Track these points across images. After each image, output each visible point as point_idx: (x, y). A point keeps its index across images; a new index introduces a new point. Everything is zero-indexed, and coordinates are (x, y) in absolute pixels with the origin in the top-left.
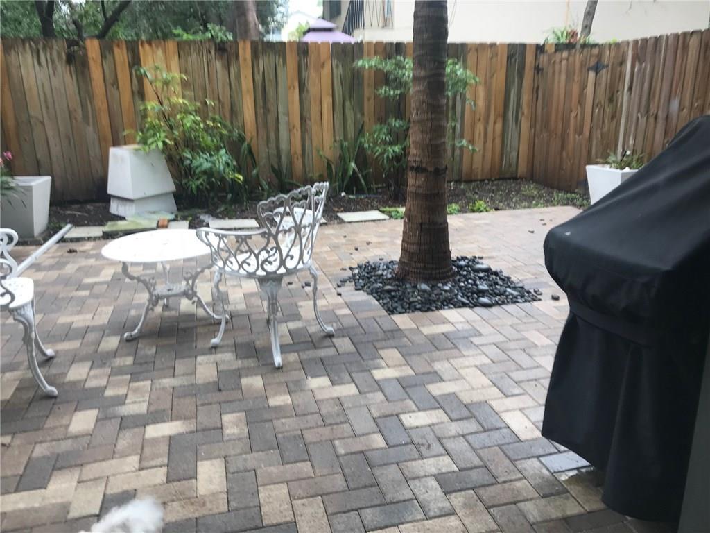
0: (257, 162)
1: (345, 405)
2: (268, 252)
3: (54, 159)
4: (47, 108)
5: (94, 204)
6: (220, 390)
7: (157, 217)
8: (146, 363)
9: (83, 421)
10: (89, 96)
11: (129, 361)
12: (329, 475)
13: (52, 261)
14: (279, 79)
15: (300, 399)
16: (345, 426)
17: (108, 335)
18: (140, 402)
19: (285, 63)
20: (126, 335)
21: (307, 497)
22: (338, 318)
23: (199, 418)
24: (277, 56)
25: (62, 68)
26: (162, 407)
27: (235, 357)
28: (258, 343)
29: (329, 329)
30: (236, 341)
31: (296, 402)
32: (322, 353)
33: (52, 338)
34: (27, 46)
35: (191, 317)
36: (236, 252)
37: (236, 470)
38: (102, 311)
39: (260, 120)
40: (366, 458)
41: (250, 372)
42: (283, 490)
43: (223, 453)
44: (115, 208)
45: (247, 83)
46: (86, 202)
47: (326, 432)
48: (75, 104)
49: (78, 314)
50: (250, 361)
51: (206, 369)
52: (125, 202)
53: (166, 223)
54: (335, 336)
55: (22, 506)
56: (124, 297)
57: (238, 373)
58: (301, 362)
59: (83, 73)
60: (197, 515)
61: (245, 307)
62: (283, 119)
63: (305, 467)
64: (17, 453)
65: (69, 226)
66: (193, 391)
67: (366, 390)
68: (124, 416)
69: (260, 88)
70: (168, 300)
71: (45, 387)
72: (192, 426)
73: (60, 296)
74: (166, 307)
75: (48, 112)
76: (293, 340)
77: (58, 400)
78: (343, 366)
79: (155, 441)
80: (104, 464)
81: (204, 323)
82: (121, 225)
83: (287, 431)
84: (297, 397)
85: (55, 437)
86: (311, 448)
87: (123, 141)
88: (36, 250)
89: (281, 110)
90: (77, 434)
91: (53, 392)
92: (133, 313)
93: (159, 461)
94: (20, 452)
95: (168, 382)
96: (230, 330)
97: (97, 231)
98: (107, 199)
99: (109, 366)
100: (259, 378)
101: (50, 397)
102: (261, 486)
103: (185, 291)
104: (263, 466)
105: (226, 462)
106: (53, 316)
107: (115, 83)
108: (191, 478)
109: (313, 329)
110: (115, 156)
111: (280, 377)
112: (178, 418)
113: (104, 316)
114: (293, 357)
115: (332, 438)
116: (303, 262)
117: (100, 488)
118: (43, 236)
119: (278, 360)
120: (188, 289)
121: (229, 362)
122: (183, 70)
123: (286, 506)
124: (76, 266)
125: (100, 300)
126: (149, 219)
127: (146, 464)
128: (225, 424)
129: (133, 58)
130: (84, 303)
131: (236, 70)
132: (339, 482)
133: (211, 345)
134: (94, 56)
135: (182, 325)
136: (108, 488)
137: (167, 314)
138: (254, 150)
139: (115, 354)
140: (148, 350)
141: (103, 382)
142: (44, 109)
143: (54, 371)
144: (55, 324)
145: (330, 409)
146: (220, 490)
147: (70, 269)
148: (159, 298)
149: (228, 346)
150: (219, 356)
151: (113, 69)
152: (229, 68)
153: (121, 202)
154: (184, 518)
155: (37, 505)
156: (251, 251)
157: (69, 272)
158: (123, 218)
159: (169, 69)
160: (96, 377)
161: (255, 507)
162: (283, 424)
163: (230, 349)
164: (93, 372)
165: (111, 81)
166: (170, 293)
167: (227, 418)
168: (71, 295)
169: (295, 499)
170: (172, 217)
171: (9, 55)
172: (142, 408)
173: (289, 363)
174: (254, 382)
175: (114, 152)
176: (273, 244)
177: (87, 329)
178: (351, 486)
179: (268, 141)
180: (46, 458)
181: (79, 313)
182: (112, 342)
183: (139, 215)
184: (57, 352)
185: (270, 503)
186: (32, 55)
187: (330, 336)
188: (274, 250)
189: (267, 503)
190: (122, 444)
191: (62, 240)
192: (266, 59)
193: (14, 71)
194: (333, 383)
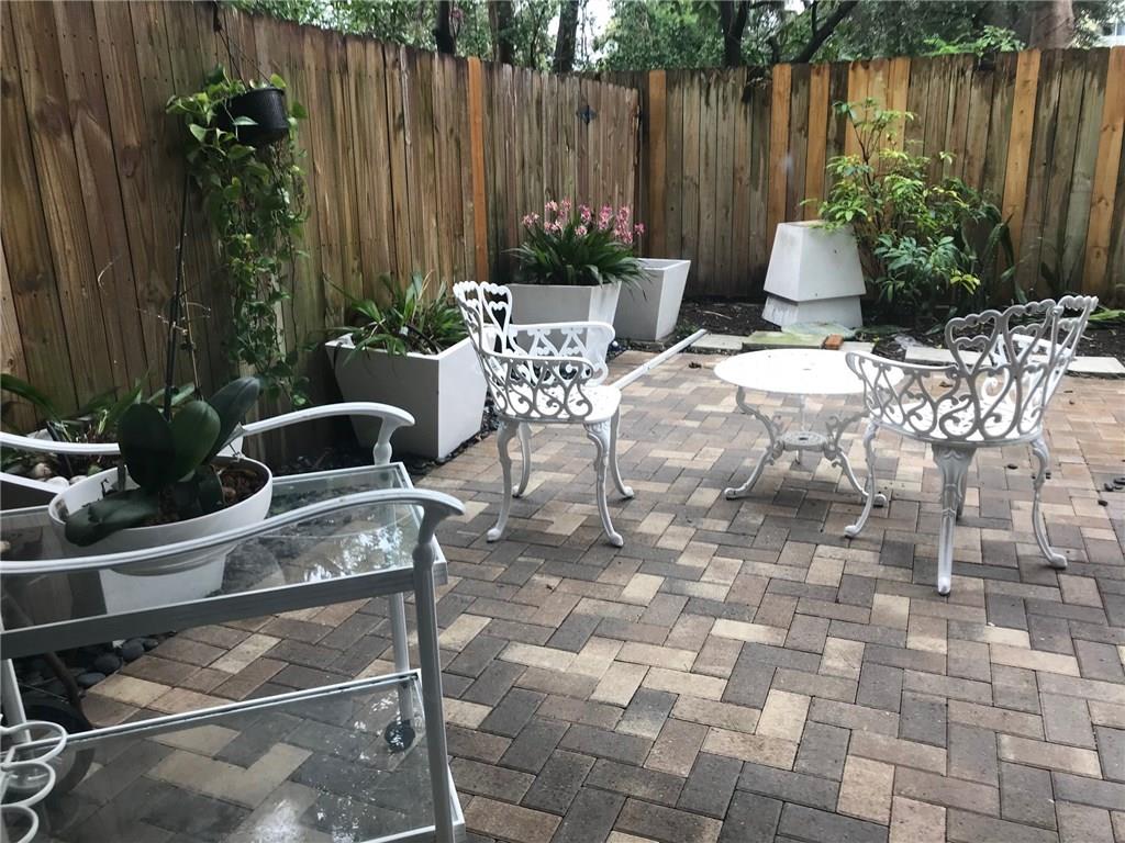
0: (1015, 258)
1: (1044, 687)
2: (955, 402)
3: (703, 236)
4: (707, 164)
5: (744, 304)
6: (837, 601)
7: (826, 332)
8: (744, 534)
9: (642, 587)
10: (765, 147)
11: (722, 526)
12: (972, 781)
13: (666, 375)
14: (1087, 115)
15: (963, 653)
16: (1031, 718)
17: (706, 486)
18: (719, 584)
19: (1102, 85)
20: (726, 491)
21: (920, 800)
22: (1083, 543)
23: (792, 631)
24: (1090, 74)
25: (735, 108)
26: (745, 600)
27: (877, 561)
28: (921, 549)
29: (1057, 555)
30: (887, 538)
31: (954, 655)
32: (1031, 592)
33: (636, 473)
34: (696, 79)
35: (828, 486)
36: (901, 395)
37: (822, 719)
38: (708, 451)
39: (1035, 185)
40: (1053, 782)
41: (894, 588)
42: (886, 775)
43: (811, 690)
44: (770, 312)
45: (1022, 123)
46: (735, 300)
47: (992, 717)
48: (744, 159)
49: (676, 450)
50: (900, 571)
51: (827, 565)
52: (785, 305)
53: (837, 343)
54: (1068, 571)
55: (546, 664)
56: (743, 439)
57: (874, 584)
58: (986, 596)
59: (762, 115)
60: (745, 758)
61: (920, 490)
62: (1081, 185)
63: (936, 757)
64: (560, 601)
65: (703, 331)
66: (797, 591)
67: (1095, 675)
68: (694, 597)
69: (1046, 130)
70: (800, 455)
71: (610, 532)
72: (779, 638)
73: (663, 422)
74: (797, 464)
75: (706, 171)
76: (983, 558)
77: (622, 553)
78: (1064, 623)
79: (722, 642)
80: (651, 648)
81: (845, 498)
82: (772, 336)
83: (922, 693)
84: (959, 647)
85: (605, 596)
86: (955, 730)
87: (799, 215)
88: (651, 358)
89: (1079, 168)
90: (631, 601)
91: (618, 539)
92: (747, 463)
93: (717, 670)
94: (563, 602)
95: (766, 569)
96: (883, 518)
97: (735, 342)
98: (762, 297)
99: (694, 527)
100: (905, 601)
101: (613, 545)
102: (852, 755)
103: (824, 444)
104: (865, 729)
105: (812, 704)
106: (646, 445)
107: (804, 129)
108: (755, 707)
109: (1027, 550)
110: (784, 236)
111: (941, 610)
112: (763, 622)
113: (708, 457)
114: (974, 584)
115: (999, 728)
116: (1019, 430)
117: (636, 676)
118: (666, 340)
119: (944, 581)
120: (830, 443)
121: (865, 564)
122: (913, 105)
123: (882, 799)
124: (694, 386)
125: (711, 437)
126: (815, 334)
127: (701, 667)
128: (828, 650)
129: (837, 89)
130: (688, 436)
131: (1006, 100)
132: (987, 799)
133: (845, 533)
134: (782, 89)
135: (813, 495)
136: (647, 680)
137: (795, 474)
138: (1014, 236)
139: (706, 512)
140: (752, 518)
141: (681, 545)
142: (702, 168)
143: (627, 515)
144: (646, 457)
145: (1012, 683)
146: (790, 738)
147: (685, 389)
148: (784, 447)
149: (871, 540)
150: (852, 553)
151: (805, 106)
152: (993, 98)
153: (779, 304)
154: (729, 754)
155: (563, 670)
156: (926, 397)
157: (683, 392)
158: (777, 328)
159: (890, 104)
160: (673, 535)
161: (834, 780)
162: (920, 678)
163: (872, 547)
164: (672, 528)
165: (799, 125)
166: (802, 443)
167: (834, 644)
168: (676, 423)
169: (900, 794)
170: (852, 334)
171: (672, 92)
172: (719, 593)
173: (963, 592)
174: (895, 606)
175: (783, 229)
176: (965, 389)
177: (682, 472)
178: (1007, 813)
179: (1043, 223)
180: (590, 619)
181: (678, 449)
182: (707, 496)
183: (800, 325)
184: (637, 492)
185: (857, 783)
186: (701, 93)
187: (1057, 568)
188: (967, 401)
189: (853, 782)
190: (679, 631)
191: (688, 349)
192: (1066, 79)
193: (674, 115)
194: (1034, 646)
